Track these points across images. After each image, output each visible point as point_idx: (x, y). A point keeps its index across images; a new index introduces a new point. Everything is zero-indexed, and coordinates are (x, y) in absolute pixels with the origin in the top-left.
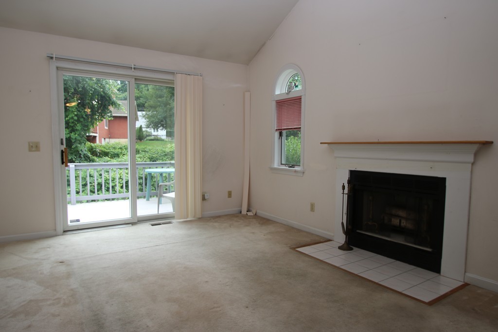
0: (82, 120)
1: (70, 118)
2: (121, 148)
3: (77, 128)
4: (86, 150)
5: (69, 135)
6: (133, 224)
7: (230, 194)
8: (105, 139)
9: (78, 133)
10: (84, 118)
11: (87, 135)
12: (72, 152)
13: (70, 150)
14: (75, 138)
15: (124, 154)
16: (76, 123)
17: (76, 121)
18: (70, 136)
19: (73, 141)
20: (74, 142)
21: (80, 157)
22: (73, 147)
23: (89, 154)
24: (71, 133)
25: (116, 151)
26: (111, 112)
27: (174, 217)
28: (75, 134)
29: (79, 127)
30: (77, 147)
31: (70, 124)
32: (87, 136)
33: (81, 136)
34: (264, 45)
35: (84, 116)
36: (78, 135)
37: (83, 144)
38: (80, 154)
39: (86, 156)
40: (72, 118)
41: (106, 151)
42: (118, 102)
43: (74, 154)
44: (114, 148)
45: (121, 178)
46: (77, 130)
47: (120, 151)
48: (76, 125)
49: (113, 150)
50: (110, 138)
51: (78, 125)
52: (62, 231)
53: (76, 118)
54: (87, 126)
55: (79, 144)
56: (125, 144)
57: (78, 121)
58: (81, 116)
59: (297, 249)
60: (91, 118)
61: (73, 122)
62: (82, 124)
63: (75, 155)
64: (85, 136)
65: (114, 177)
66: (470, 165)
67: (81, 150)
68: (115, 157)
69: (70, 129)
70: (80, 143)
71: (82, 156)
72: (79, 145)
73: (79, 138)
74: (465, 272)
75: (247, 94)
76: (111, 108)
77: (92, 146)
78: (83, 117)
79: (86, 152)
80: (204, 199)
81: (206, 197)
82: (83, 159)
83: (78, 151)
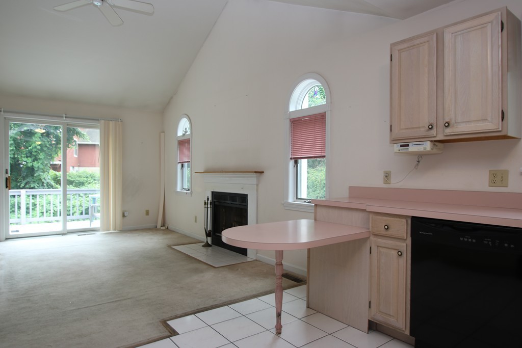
0: (45, 149)
1: (33, 148)
2: (87, 177)
3: (40, 157)
4: (50, 178)
5: (31, 164)
6: (63, 234)
7: (147, 213)
8: (73, 167)
9: (40, 162)
10: (48, 148)
11: (51, 163)
12: (34, 180)
13: (33, 179)
14: (38, 167)
15: (89, 183)
16: (39, 152)
17: (39, 150)
18: (33, 165)
19: (36, 169)
20: (37, 171)
21: (43, 185)
22: (35, 175)
23: (53, 183)
24: (34, 162)
25: (82, 180)
26: (75, 141)
27: (99, 230)
28: (38, 163)
29: (42, 156)
30: (39, 175)
31: (33, 153)
32: (51, 165)
33: (44, 165)
34: (172, 98)
35: (48, 145)
36: (41, 164)
37: (47, 172)
38: (43, 183)
39: (50, 185)
40: (35, 147)
41: (71, 179)
42: (82, 132)
43: (37, 182)
44: (80, 177)
45: (81, 206)
46: (40, 159)
47: (85, 179)
48: (39, 153)
49: (78, 179)
50: (79, 166)
51: (41, 154)
52: (4, 238)
53: (39, 147)
54: (51, 155)
55: (42, 172)
56: (91, 173)
57: (42, 150)
58: (44, 145)
59: (173, 247)
60: (56, 147)
61: (36, 152)
62: (46, 153)
63: (38, 184)
64: (49, 165)
65: (74, 204)
66: (256, 186)
67: (44, 179)
68: (80, 185)
69: (33, 158)
70: (44, 172)
71: (45, 184)
72: (42, 174)
73: (41, 167)
74: (257, 253)
75: (163, 134)
76: (75, 138)
77: (57, 175)
78: (46, 146)
79: (50, 181)
80: (124, 216)
81: (125, 215)
82: (46, 187)
83: (41, 179)
